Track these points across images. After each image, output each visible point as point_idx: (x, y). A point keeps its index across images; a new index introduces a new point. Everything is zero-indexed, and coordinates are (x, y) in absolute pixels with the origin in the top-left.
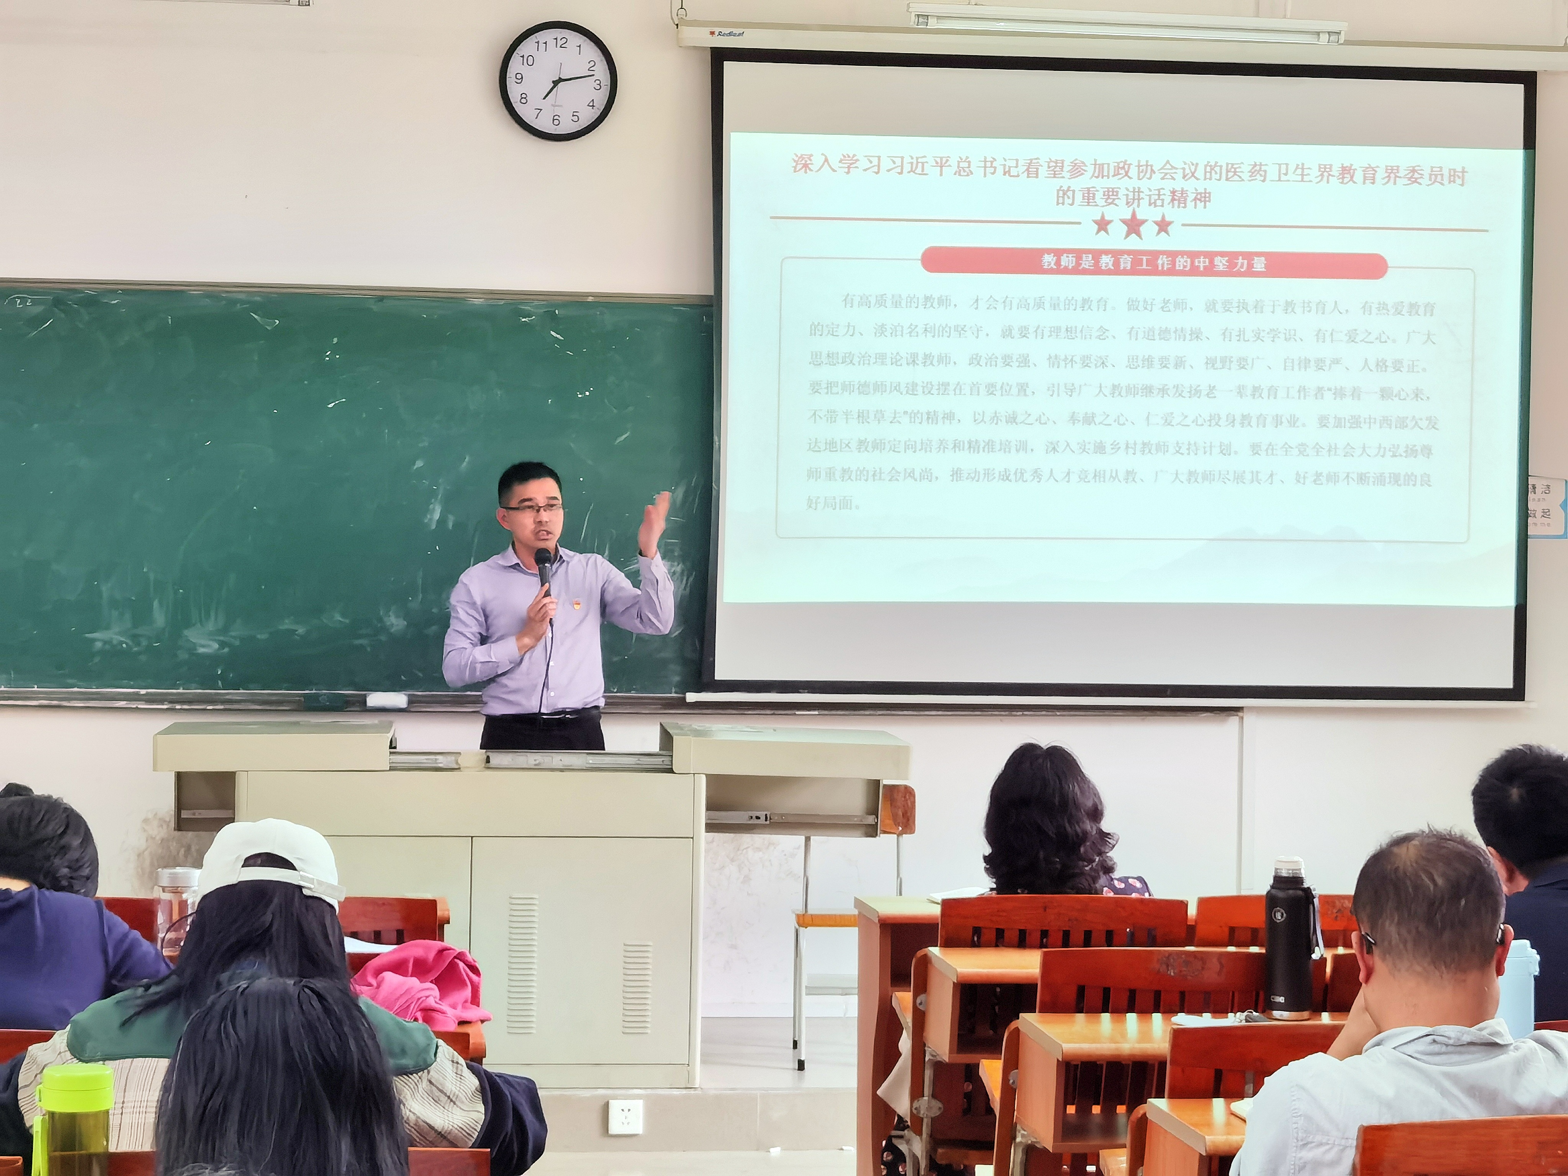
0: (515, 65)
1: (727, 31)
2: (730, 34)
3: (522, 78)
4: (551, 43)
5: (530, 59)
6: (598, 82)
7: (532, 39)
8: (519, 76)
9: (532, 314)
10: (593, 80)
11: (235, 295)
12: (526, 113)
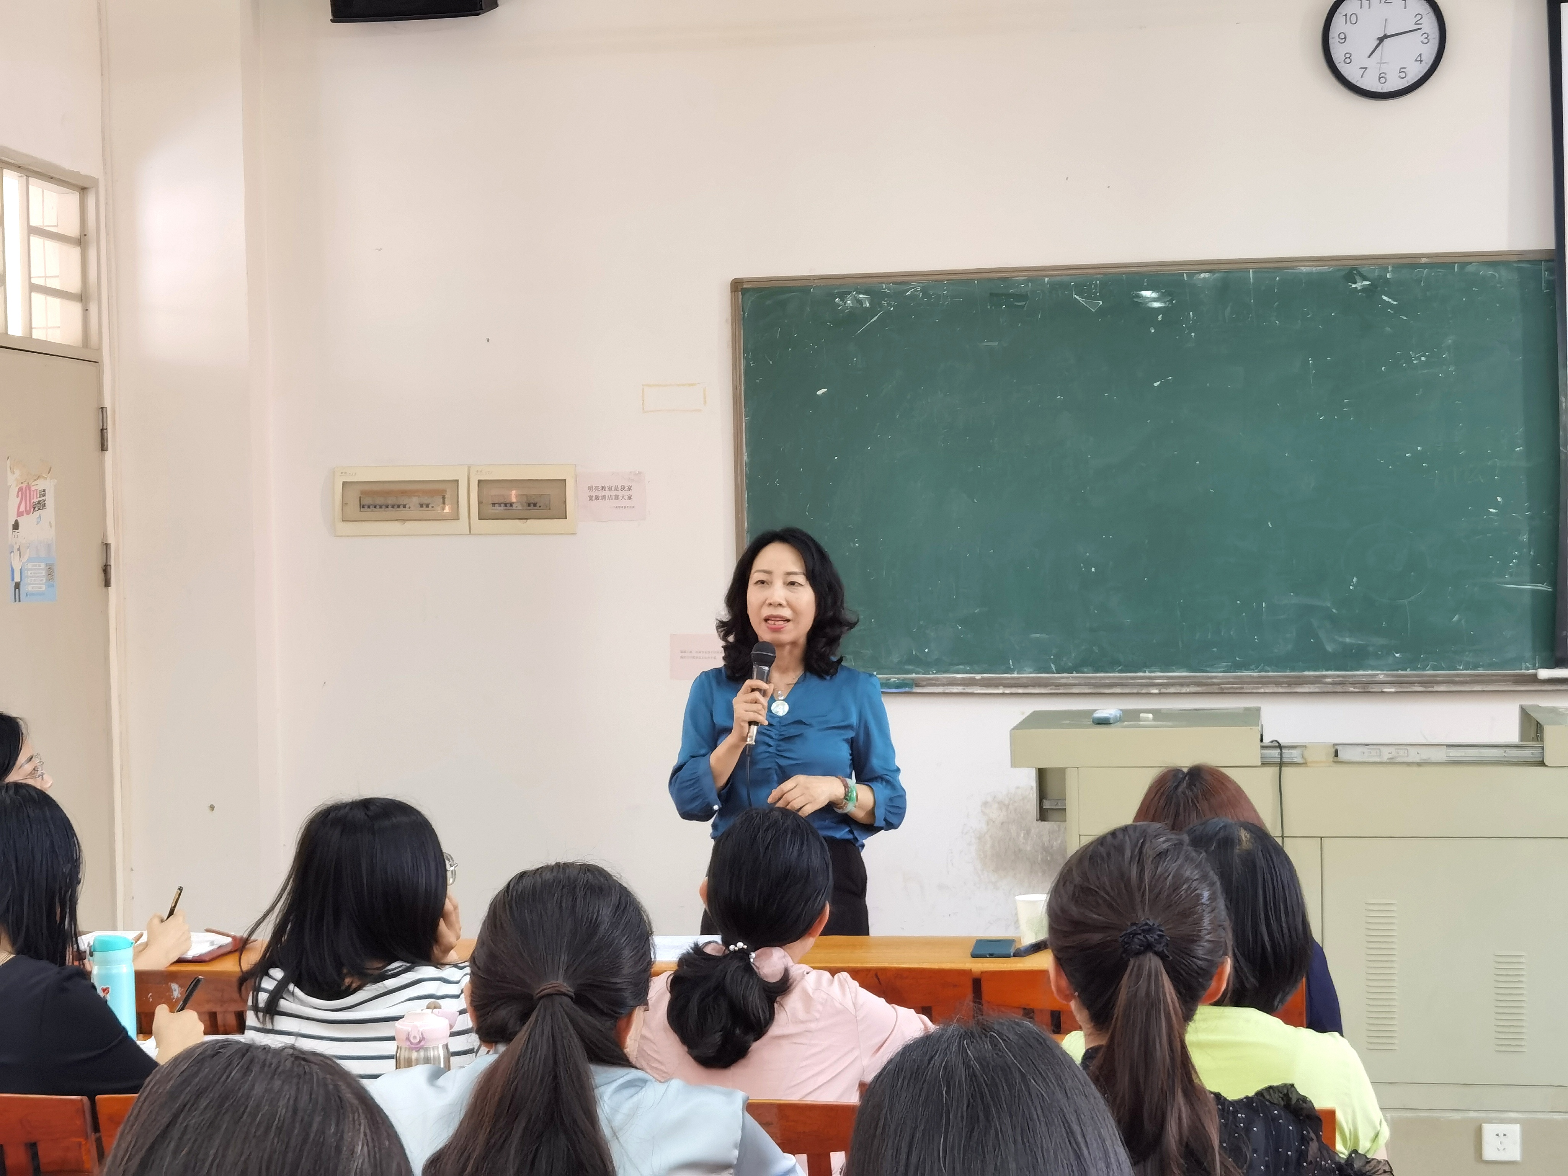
0: (1338, 24)
3: (1345, 38)
5: (1354, 17)
6: (1426, 36)
8: (1342, 36)
9: (1365, 278)
10: (1421, 32)
11: (1058, 279)
12: (1351, 73)
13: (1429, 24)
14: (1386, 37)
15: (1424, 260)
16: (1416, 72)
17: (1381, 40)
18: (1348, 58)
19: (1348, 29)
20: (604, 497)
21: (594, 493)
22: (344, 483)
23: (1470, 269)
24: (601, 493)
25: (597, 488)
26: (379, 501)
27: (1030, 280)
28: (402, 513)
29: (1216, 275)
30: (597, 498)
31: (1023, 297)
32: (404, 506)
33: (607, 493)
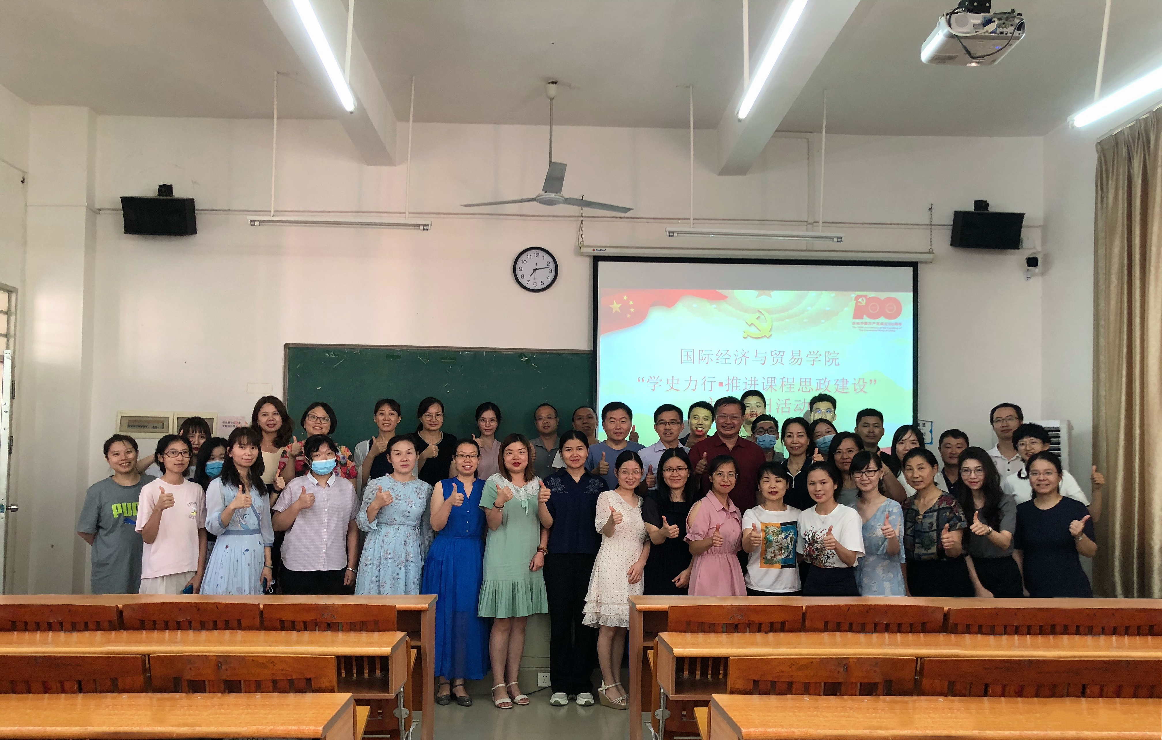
0: (519, 264)
1: (599, 249)
2: (601, 250)
3: (522, 268)
4: (533, 255)
5: (525, 262)
6: (551, 270)
7: (526, 254)
9: (526, 357)
10: (549, 269)
11: (411, 351)
12: (524, 282)
13: (552, 266)
14: (536, 269)
15: (548, 351)
16: (547, 283)
17: (535, 270)
18: (523, 276)
19: (523, 266)
20: (229, 426)
21: (225, 424)
22: (121, 417)
23: (564, 355)
24: (228, 424)
25: (226, 422)
26: (136, 424)
27: (402, 350)
28: (146, 429)
29: (472, 353)
30: (226, 426)
31: (399, 357)
32: (147, 427)
33: (230, 424)
